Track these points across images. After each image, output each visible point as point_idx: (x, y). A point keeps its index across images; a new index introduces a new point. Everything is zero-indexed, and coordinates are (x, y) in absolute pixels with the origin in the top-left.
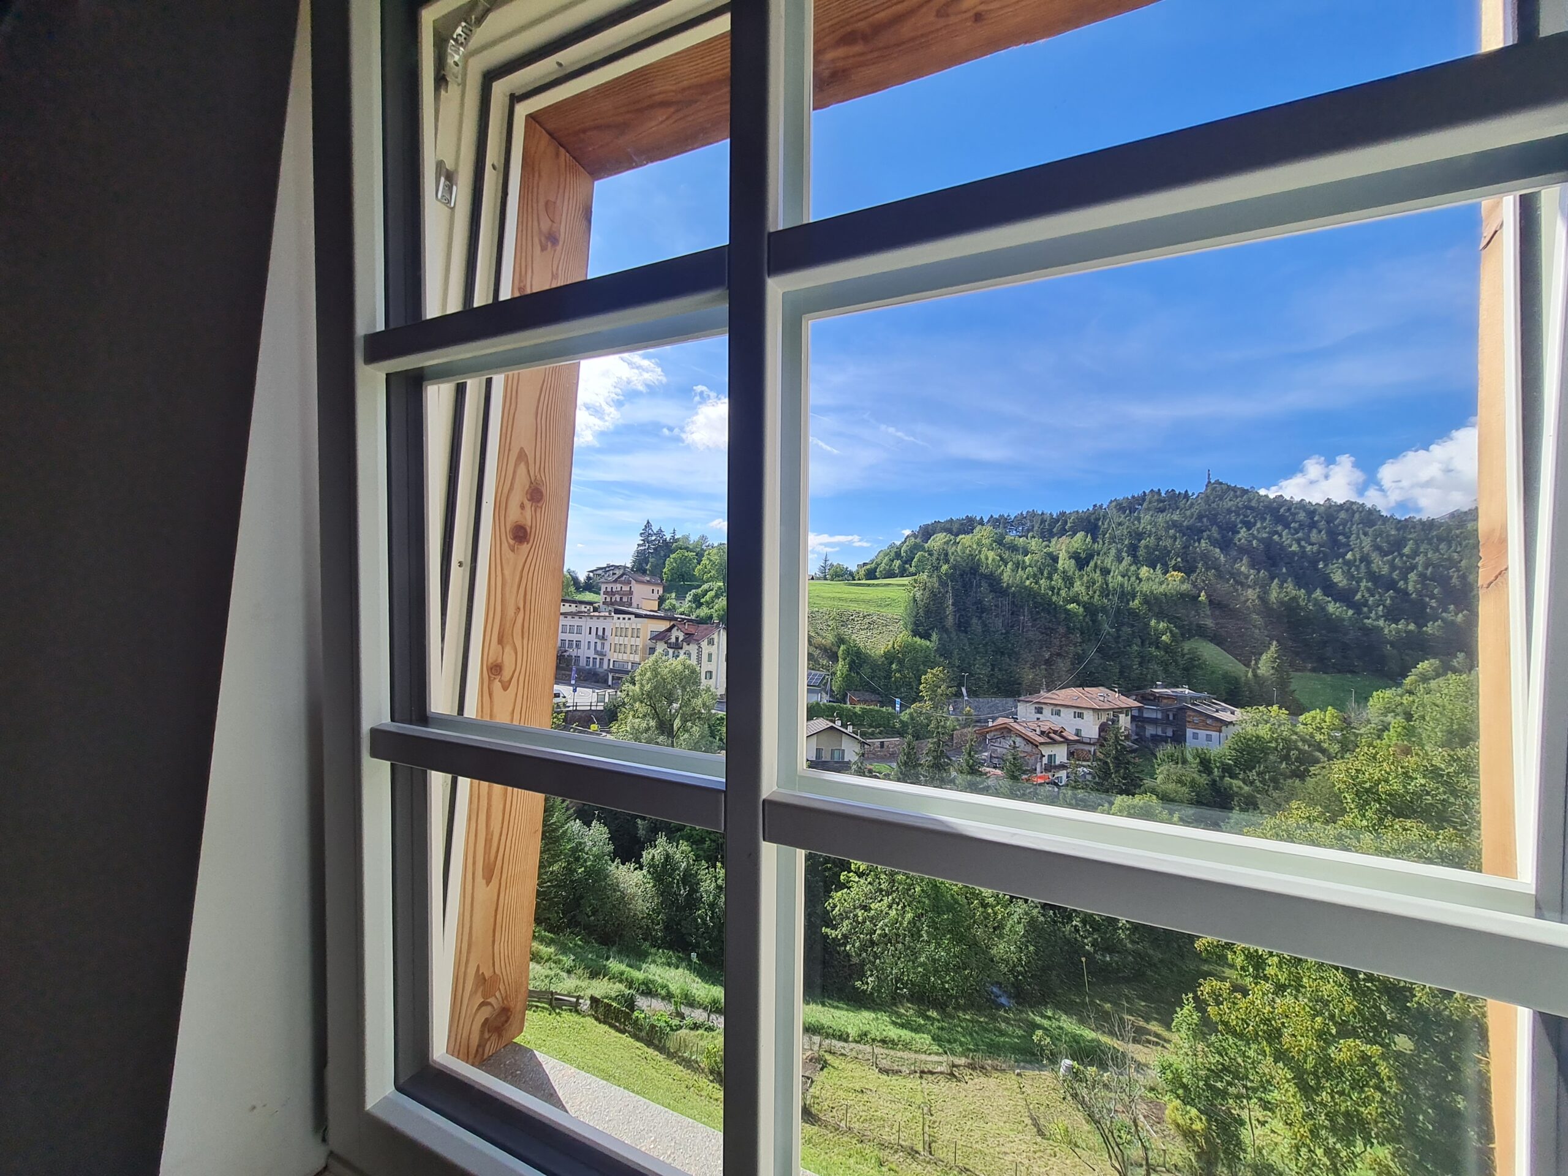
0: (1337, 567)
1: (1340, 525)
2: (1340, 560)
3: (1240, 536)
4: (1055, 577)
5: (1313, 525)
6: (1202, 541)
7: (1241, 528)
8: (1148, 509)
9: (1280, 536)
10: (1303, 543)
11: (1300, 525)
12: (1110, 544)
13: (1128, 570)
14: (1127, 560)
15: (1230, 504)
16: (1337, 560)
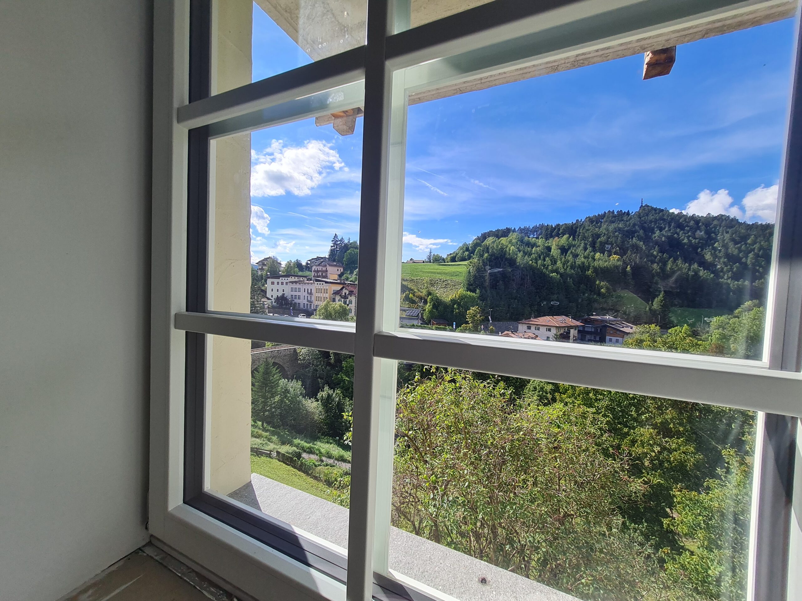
0: (708, 251)
1: (713, 228)
2: (710, 247)
3: (656, 235)
4: (547, 259)
5: (698, 228)
6: (634, 238)
7: (657, 231)
8: (606, 221)
9: (678, 234)
10: (691, 238)
11: (691, 228)
12: (581, 240)
13: (589, 255)
14: (590, 249)
15: (652, 217)
16: (709, 247)
